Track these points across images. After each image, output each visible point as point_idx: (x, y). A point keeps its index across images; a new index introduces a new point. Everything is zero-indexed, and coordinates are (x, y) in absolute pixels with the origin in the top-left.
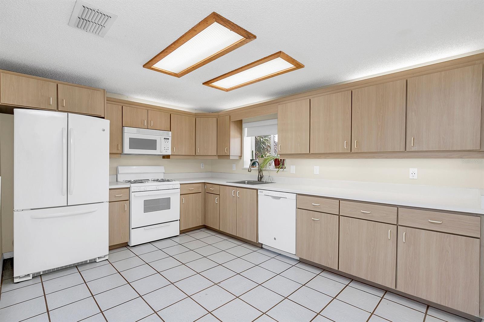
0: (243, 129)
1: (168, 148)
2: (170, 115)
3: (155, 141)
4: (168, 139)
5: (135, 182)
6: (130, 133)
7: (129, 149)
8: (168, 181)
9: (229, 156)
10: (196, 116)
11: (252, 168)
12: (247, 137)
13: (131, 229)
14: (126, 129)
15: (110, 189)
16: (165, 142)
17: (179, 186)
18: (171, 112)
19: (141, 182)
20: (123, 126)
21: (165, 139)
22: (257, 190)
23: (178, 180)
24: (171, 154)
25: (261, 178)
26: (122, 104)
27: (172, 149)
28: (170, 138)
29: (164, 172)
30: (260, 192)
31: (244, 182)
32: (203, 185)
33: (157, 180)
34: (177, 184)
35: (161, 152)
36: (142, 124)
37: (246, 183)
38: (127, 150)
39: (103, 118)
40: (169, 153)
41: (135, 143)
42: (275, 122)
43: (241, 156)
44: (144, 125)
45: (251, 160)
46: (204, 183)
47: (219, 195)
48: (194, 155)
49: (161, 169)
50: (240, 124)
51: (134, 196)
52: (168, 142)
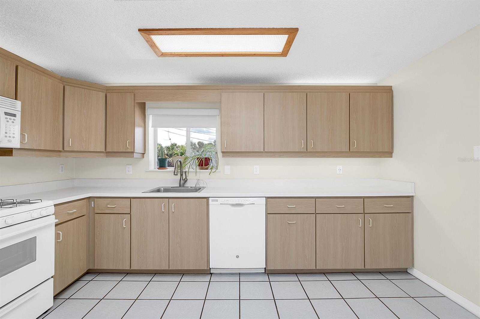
0: (146, 116)
1: (14, 134)
2: (17, 66)
4: (15, 116)
9: (133, 153)
10: (65, 83)
12: (152, 127)
16: (8, 121)
17: (52, 210)
18: (17, 63)
21: (6, 114)
22: (207, 198)
25: (186, 181)
27: (23, 135)
28: (19, 115)
30: (213, 201)
31: (158, 191)
32: (88, 201)
34: (47, 207)
37: (162, 191)
40: (15, 144)
42: (216, 112)
43: (144, 154)
46: (91, 197)
47: (130, 214)
48: (60, 151)
50: (143, 108)
52: (13, 122)
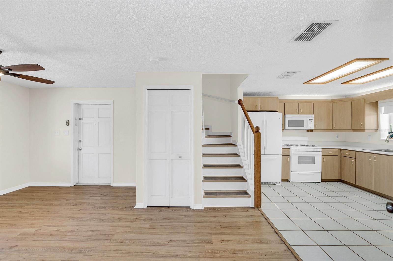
0: (379, 108)
1: (312, 125)
2: (313, 104)
3: (303, 122)
4: (312, 119)
5: (292, 145)
6: (289, 117)
7: (289, 126)
8: (312, 146)
9: (365, 129)
10: (332, 102)
11: (389, 140)
12: (384, 114)
13: (291, 172)
14: (287, 116)
15: (282, 149)
16: (310, 121)
17: (321, 150)
18: (313, 102)
19: (296, 145)
20: (285, 114)
23: (320, 146)
24: (314, 129)
26: (284, 102)
27: (315, 125)
29: (308, 140)
31: (380, 151)
32: (340, 150)
33: (305, 146)
34: (320, 148)
35: (308, 128)
36: (295, 111)
37: (383, 151)
38: (287, 127)
39: (277, 112)
40: (313, 128)
41: (292, 123)
43: (378, 129)
44: (296, 112)
45: (389, 132)
46: (341, 149)
47: (355, 158)
48: (331, 129)
49: (306, 139)
50: (375, 105)
51: (293, 153)
52: (312, 121)
